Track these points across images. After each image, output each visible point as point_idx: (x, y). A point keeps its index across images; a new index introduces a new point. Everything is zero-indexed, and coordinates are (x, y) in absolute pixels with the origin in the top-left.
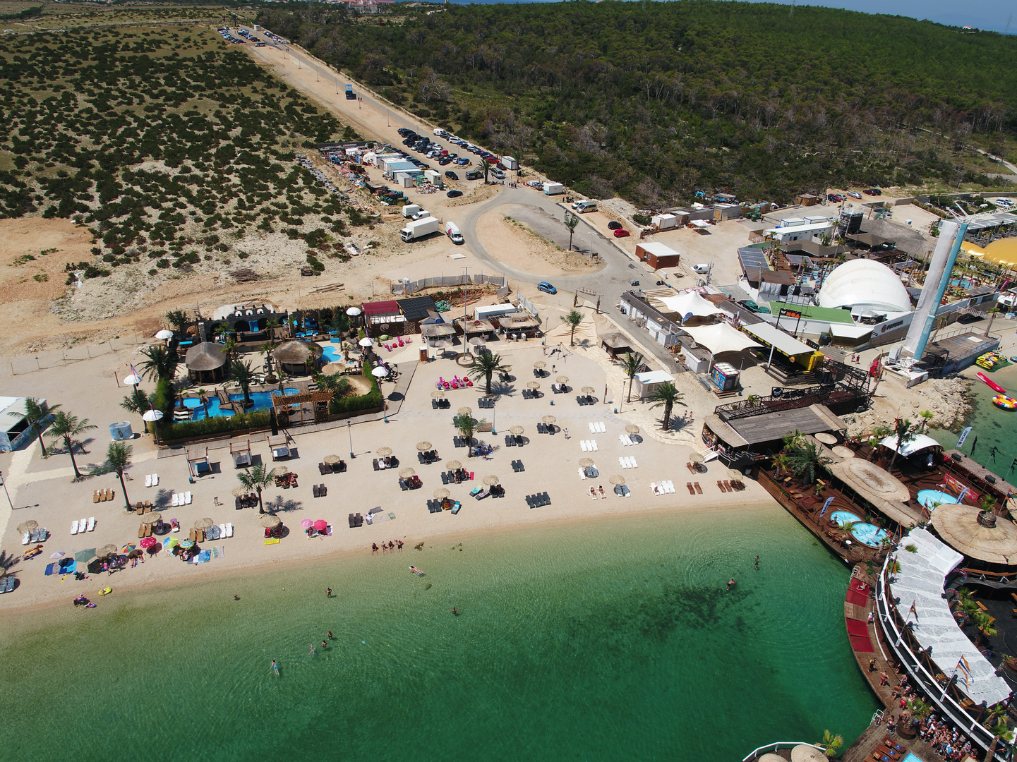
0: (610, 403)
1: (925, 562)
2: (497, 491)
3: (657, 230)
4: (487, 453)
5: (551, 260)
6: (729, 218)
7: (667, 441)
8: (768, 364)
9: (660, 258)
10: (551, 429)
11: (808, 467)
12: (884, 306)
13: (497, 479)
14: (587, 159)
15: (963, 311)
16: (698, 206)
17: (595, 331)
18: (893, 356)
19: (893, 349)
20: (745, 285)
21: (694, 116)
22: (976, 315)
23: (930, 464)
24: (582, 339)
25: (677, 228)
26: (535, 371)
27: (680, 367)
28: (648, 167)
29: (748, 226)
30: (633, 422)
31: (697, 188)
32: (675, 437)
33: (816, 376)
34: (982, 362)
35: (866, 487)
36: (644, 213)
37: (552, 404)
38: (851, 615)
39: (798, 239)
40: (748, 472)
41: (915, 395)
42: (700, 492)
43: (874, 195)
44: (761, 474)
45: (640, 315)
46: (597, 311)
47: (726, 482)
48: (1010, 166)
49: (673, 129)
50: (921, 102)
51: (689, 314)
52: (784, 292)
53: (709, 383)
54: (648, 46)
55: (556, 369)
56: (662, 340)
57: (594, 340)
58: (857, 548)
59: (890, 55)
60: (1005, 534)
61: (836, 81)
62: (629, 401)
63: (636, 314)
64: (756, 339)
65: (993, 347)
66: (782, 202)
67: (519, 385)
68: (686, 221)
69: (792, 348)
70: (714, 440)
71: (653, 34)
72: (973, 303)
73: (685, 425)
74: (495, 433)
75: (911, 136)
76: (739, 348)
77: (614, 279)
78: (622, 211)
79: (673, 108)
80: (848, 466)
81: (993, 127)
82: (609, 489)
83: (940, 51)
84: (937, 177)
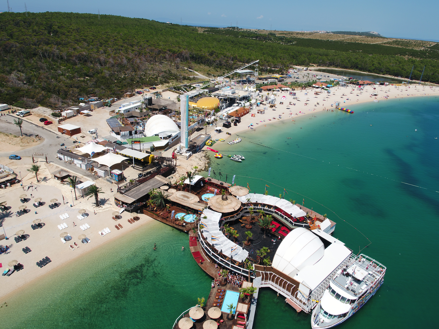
0: (67, 203)
1: (211, 220)
2: (18, 267)
3: (66, 118)
4: (6, 250)
5: (13, 143)
6: (98, 108)
7: (100, 211)
8: (134, 165)
9: (71, 131)
10: (40, 226)
11: (161, 201)
12: (170, 131)
13: (16, 261)
14: (18, 90)
15: (196, 127)
16: (82, 104)
17: (48, 172)
18: (178, 149)
19: (177, 147)
20: (114, 135)
21: (68, 64)
22: (201, 127)
23: (202, 185)
24: (43, 177)
25: (75, 116)
26: (22, 200)
27: (96, 177)
28: (52, 90)
29: (107, 110)
30: (82, 208)
31: (79, 97)
32: (103, 208)
33: (154, 164)
34: (208, 144)
35: (184, 201)
36: (57, 111)
37: (36, 213)
38: (193, 251)
39: (130, 111)
40: (139, 211)
41: (190, 161)
42: (122, 227)
43: (154, 89)
44: (144, 210)
45: (69, 159)
46: (47, 162)
47: (131, 219)
48: (196, 73)
49: (59, 71)
50: (160, 51)
51: (93, 153)
52: (131, 134)
53: (111, 180)
54: (35, 34)
55: (33, 196)
56: (84, 167)
57: (49, 176)
58: (188, 225)
59: (144, 34)
60: (231, 201)
61: (126, 45)
62: (76, 199)
63: (67, 159)
64: (125, 156)
65: (209, 138)
66: (119, 97)
67: (14, 210)
68: (78, 112)
69: (141, 156)
70: (121, 203)
71: (35, 28)
72: (198, 123)
73: (106, 201)
74: (7, 239)
75: (160, 65)
76: (119, 162)
77: (51, 145)
78: (45, 112)
79: (57, 62)
80: (175, 196)
81: (187, 59)
82: (79, 242)
83: (161, 32)
84: (174, 79)
